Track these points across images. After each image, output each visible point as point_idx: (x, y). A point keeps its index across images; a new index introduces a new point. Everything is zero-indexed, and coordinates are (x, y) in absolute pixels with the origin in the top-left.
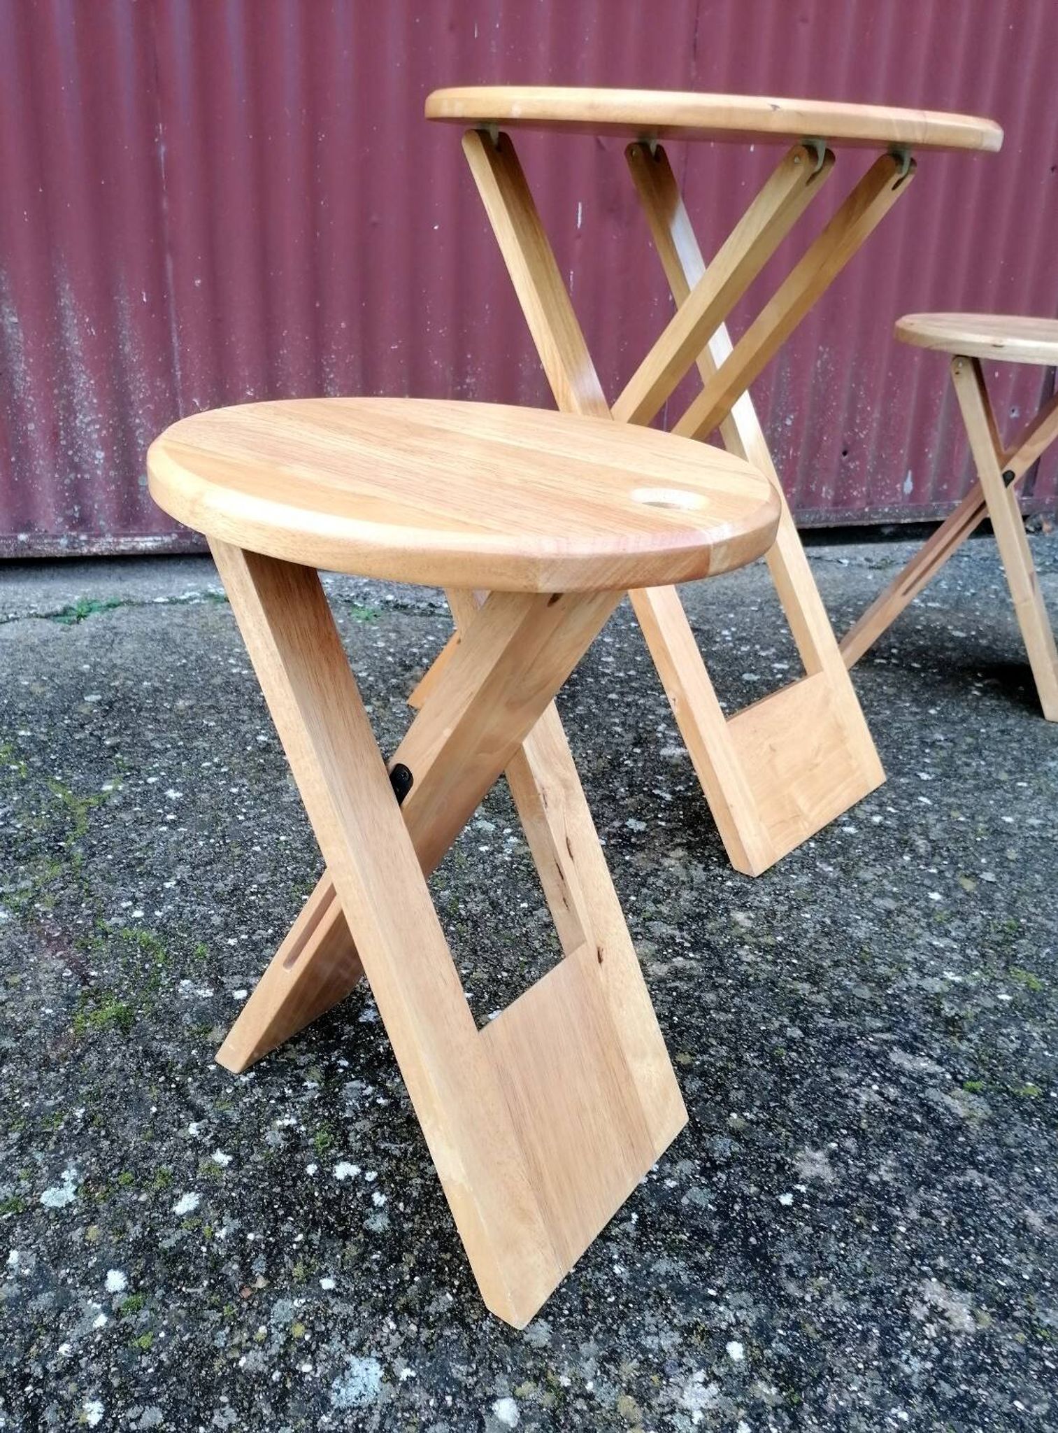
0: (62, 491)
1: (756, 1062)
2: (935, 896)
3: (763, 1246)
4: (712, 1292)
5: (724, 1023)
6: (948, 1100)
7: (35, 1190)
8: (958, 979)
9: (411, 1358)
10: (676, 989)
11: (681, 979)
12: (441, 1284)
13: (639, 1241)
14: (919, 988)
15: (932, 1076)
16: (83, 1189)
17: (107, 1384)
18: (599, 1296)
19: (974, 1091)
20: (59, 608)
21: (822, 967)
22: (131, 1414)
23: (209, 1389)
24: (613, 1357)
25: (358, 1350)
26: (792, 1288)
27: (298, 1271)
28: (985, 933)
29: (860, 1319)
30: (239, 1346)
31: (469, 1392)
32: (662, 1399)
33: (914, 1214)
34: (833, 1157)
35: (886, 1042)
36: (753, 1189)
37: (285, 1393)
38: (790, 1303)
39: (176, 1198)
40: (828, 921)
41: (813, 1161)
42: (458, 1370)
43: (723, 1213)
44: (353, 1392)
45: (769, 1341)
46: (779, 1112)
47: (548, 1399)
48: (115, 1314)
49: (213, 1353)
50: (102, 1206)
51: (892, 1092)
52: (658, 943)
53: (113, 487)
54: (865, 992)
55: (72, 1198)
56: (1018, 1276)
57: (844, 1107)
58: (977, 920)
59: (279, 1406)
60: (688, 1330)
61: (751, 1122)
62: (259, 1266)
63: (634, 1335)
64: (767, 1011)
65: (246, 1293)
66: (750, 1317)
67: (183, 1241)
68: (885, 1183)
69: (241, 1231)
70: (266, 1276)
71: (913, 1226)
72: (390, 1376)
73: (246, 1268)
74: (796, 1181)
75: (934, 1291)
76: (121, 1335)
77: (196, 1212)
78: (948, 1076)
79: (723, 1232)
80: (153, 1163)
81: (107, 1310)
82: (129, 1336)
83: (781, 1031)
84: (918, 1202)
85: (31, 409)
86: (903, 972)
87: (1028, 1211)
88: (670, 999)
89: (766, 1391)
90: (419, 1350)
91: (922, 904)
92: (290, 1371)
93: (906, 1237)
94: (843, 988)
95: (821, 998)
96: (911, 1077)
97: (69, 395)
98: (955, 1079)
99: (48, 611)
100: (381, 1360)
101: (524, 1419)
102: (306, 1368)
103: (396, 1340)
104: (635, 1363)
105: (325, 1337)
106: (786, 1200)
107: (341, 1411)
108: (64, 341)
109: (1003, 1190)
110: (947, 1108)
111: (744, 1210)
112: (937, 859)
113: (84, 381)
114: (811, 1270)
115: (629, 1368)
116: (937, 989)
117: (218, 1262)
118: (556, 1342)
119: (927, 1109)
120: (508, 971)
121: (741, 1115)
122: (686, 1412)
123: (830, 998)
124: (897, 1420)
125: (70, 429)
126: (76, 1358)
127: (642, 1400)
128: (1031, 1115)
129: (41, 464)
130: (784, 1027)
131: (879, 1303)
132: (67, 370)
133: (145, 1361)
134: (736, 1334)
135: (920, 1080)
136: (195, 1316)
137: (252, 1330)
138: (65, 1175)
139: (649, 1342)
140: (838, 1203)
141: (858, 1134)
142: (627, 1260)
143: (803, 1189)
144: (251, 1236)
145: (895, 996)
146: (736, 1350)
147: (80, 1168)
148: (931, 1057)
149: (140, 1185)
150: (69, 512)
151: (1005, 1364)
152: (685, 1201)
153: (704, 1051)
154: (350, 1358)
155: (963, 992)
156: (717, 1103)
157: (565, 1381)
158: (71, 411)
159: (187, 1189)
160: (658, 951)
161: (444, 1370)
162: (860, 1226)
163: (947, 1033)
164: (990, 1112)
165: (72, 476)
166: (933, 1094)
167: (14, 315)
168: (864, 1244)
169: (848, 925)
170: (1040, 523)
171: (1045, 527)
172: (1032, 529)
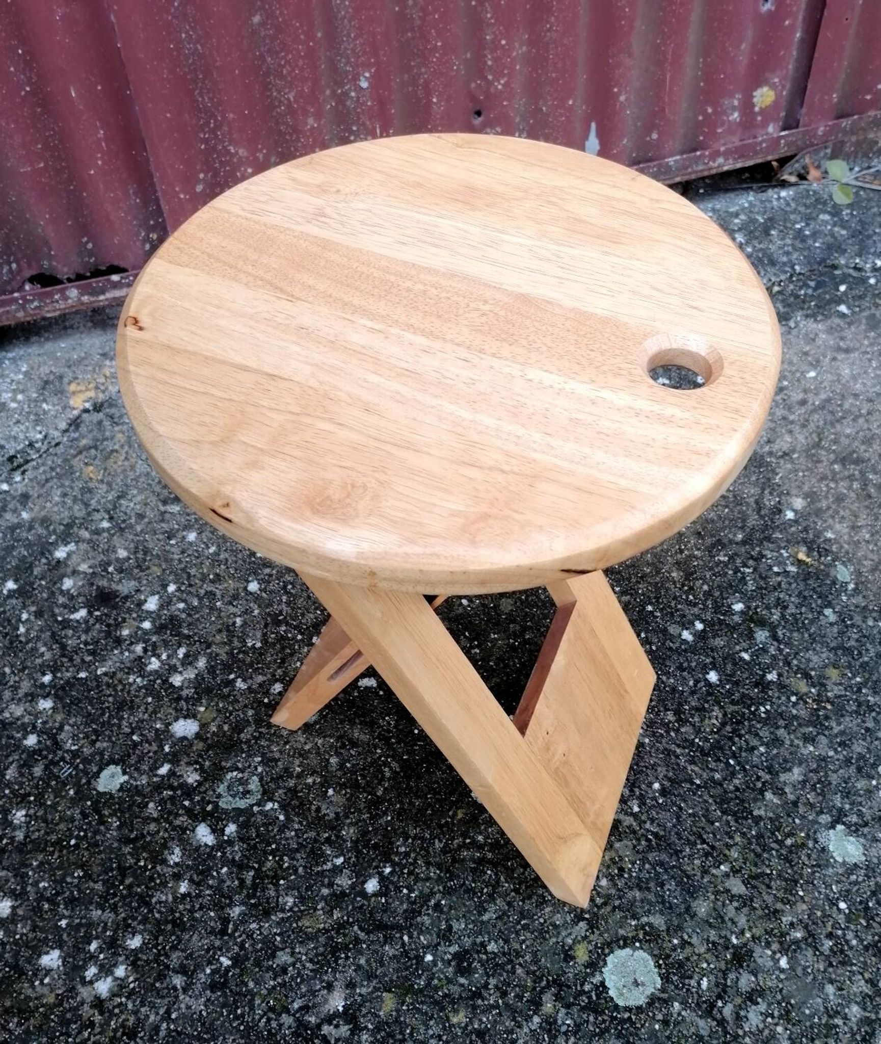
170: (805, 168)
171: (814, 174)
172: (793, 179)
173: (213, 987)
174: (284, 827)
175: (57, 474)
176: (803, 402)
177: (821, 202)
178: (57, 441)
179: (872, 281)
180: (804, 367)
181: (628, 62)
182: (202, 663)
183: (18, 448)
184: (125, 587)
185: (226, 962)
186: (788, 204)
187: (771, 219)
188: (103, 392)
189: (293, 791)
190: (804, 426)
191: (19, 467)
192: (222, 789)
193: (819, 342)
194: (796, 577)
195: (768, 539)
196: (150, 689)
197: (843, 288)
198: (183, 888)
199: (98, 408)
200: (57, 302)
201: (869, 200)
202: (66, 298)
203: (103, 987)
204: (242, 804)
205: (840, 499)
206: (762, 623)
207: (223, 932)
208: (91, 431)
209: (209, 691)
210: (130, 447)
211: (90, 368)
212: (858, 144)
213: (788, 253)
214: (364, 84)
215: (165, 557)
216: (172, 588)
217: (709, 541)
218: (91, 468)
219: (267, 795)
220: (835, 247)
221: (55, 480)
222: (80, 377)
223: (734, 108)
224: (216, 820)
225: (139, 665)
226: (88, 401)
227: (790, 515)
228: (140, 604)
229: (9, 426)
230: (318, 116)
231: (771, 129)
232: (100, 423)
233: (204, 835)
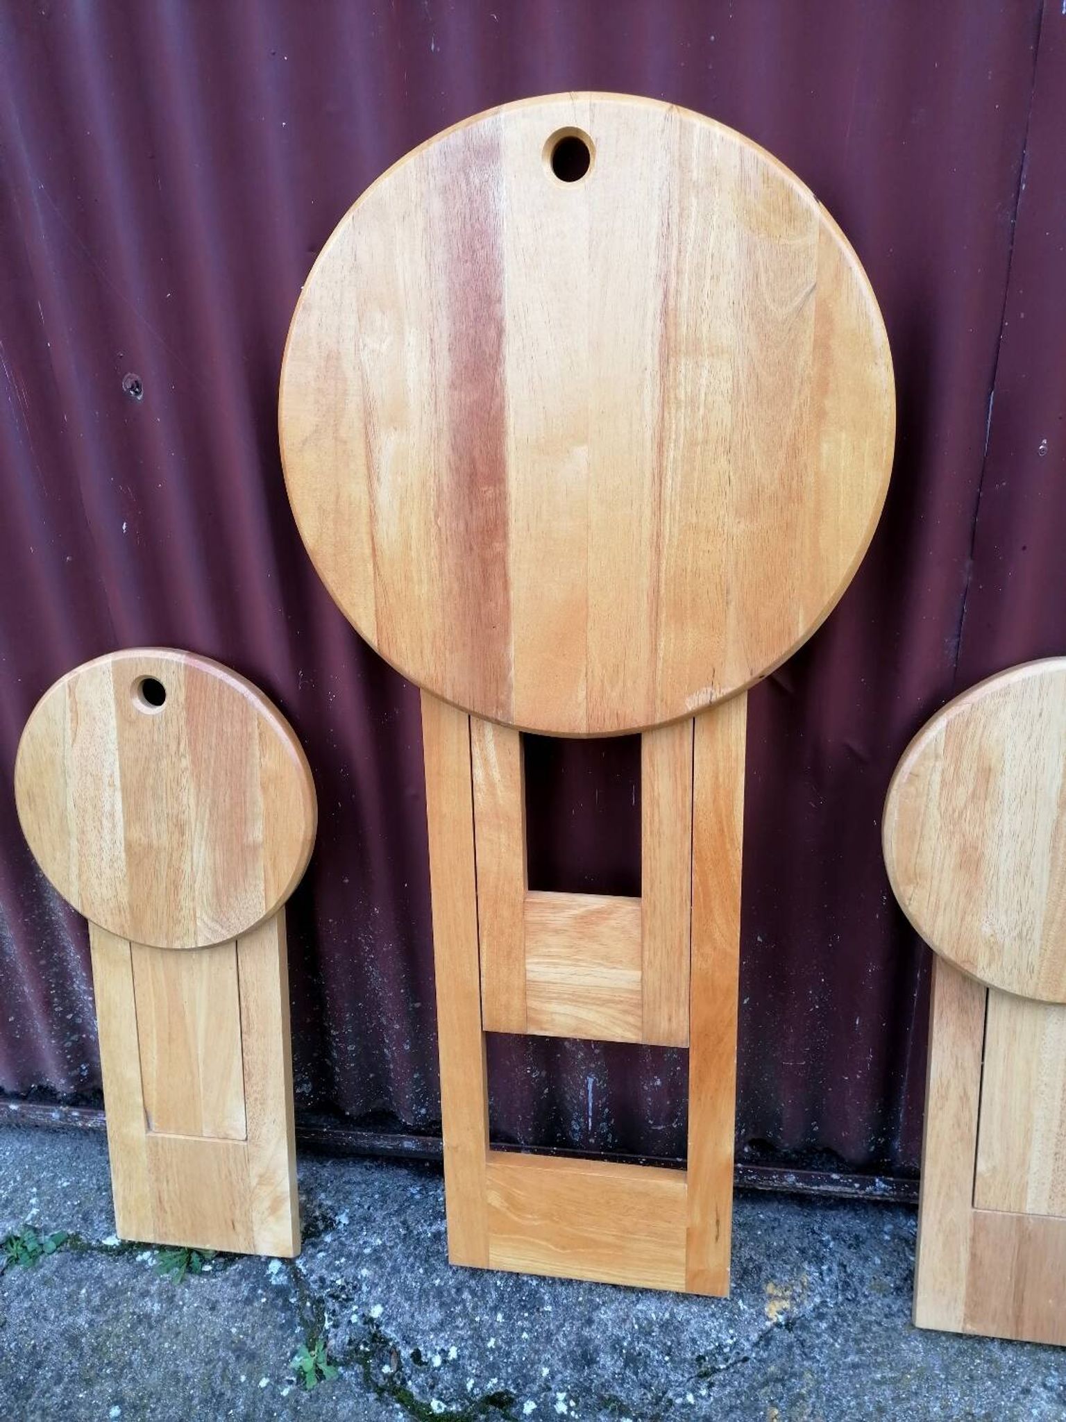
175: (742, 1403)
178: (746, 1355)
183: (708, 1348)
188: (798, 1306)
191: (706, 1375)
199: (789, 1325)
200: (773, 1180)
202: (782, 1180)
208: (780, 1356)
210: (818, 1397)
211: (788, 1267)
218: (776, 1412)
221: (739, 1413)
222: (778, 1275)
226: (782, 1314)
229: (705, 1317)
232: (790, 1347)
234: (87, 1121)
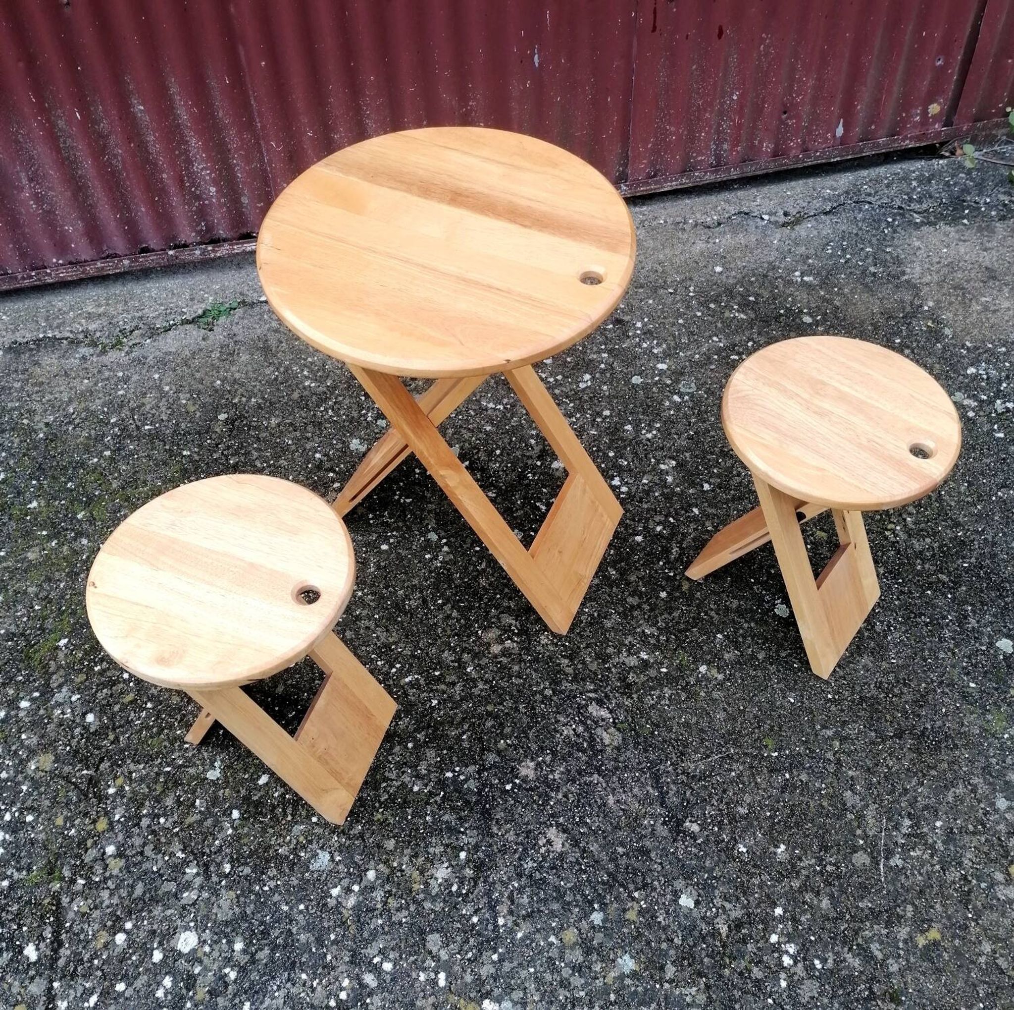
0: (192, 216)
1: (524, 711)
2: (663, 595)
3: (490, 809)
4: (462, 830)
5: (516, 685)
6: (605, 734)
7: (205, 771)
8: (646, 657)
9: (341, 852)
10: (500, 662)
11: (505, 656)
12: (358, 822)
13: (440, 805)
14: (624, 663)
15: (603, 720)
16: (223, 771)
17: (232, 857)
18: (418, 829)
19: (619, 730)
20: (200, 312)
21: (579, 647)
22: (240, 869)
23: (268, 861)
24: (416, 856)
25: (322, 848)
26: (495, 829)
27: (304, 813)
28: (678, 623)
29: (517, 844)
30: (279, 844)
31: (359, 867)
32: (429, 873)
33: (560, 796)
34: (538, 765)
35: (590, 698)
36: (497, 781)
37: (294, 864)
38: (492, 836)
39: (259, 777)
40: (596, 614)
41: (528, 767)
42: (357, 858)
43: (479, 793)
44: (318, 865)
45: (477, 851)
46: (524, 740)
47: (387, 871)
48: (235, 829)
49: (270, 846)
50: (231, 779)
51: (581, 729)
52: (501, 630)
53: (225, 209)
54: (594, 667)
55: (219, 775)
56: (590, 828)
57: (554, 737)
58: (676, 614)
59: (291, 869)
60: (447, 846)
61: (508, 745)
62: (289, 811)
63: (426, 847)
64: (540, 678)
65: (283, 822)
66: (473, 841)
67: (261, 797)
68: (554, 780)
69: (283, 794)
70: (292, 815)
71: (558, 802)
72: (332, 859)
73: (284, 811)
74: (517, 778)
75: (552, 833)
76: (237, 838)
77: (267, 784)
78: (611, 720)
79: (477, 802)
80: (251, 759)
81: (232, 827)
82: (240, 838)
83: (541, 692)
84: (565, 790)
85: (163, 165)
86: (620, 652)
87: (611, 797)
88: (495, 669)
89: (469, 872)
90: (344, 849)
91: (652, 601)
92: (296, 855)
93: (552, 807)
94: (584, 663)
95: (570, 670)
96: (593, 721)
97: (187, 151)
98: (614, 722)
99: (194, 316)
100: (330, 853)
101: (377, 878)
102: (303, 854)
103: (337, 845)
104: (423, 858)
105: (310, 842)
106: (508, 787)
107: (313, 872)
108: (177, 117)
109: (604, 785)
110: (601, 740)
111: (489, 792)
112: (678, 564)
113: (194, 143)
114: (505, 821)
115: (421, 860)
116: (632, 664)
117: (274, 807)
118: (396, 848)
119: (592, 739)
120: (421, 649)
121: (505, 742)
122: (436, 879)
123: (574, 670)
124: (513, 886)
125: (191, 174)
126: (221, 846)
127: (422, 873)
128: (639, 744)
129: (175, 200)
130: (545, 688)
131: (528, 837)
132: (182, 136)
133: (245, 848)
134: (466, 848)
135: (596, 723)
136: (264, 830)
137: (285, 837)
138: (216, 764)
139: (431, 850)
140: (531, 789)
141: (554, 753)
142: (433, 814)
143: (517, 781)
144: (287, 796)
145: (609, 668)
146: (463, 855)
147: (222, 761)
148: (608, 708)
149: (245, 770)
150: (199, 228)
151: (565, 866)
152: (466, 786)
153: (501, 704)
154: (319, 851)
155: (645, 664)
156: (497, 735)
157: (395, 864)
158: (189, 162)
159: (264, 773)
160: (501, 635)
161: (352, 857)
162: (535, 801)
163: (623, 694)
164: (620, 742)
165: (197, 204)
166: (599, 731)
167: (140, 105)
168: (533, 809)
169: (605, 618)
170: (954, 148)
171: (959, 152)
172: (947, 154)
173: (689, 439)
174: (706, 399)
176: (939, 263)
177: (961, 167)
179: (983, 209)
180: (941, 247)
181: (864, 89)
182: (664, 346)
184: (626, 318)
185: (692, 433)
186: (943, 168)
187: (932, 175)
189: (709, 389)
190: (938, 273)
192: (680, 386)
193: (951, 236)
194: (925, 332)
195: (915, 317)
196: (645, 353)
197: (967, 212)
198: (672, 412)
201: (989, 167)
203: (649, 436)
204: (690, 391)
205: (951, 303)
206: (908, 347)
207: (689, 425)
209: (669, 355)
212: (987, 136)
213: (940, 193)
214: (735, 98)
215: (640, 308)
216: (646, 320)
217: (886, 316)
219: (698, 389)
220: (966, 190)
223: (917, 115)
224: (681, 395)
225: (639, 345)
227: (926, 308)
228: (634, 325)
230: (711, 113)
231: (937, 126)
233: (676, 398)
234: (217, 252)
